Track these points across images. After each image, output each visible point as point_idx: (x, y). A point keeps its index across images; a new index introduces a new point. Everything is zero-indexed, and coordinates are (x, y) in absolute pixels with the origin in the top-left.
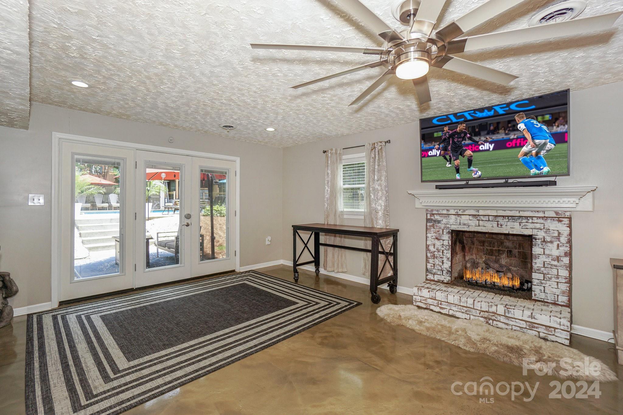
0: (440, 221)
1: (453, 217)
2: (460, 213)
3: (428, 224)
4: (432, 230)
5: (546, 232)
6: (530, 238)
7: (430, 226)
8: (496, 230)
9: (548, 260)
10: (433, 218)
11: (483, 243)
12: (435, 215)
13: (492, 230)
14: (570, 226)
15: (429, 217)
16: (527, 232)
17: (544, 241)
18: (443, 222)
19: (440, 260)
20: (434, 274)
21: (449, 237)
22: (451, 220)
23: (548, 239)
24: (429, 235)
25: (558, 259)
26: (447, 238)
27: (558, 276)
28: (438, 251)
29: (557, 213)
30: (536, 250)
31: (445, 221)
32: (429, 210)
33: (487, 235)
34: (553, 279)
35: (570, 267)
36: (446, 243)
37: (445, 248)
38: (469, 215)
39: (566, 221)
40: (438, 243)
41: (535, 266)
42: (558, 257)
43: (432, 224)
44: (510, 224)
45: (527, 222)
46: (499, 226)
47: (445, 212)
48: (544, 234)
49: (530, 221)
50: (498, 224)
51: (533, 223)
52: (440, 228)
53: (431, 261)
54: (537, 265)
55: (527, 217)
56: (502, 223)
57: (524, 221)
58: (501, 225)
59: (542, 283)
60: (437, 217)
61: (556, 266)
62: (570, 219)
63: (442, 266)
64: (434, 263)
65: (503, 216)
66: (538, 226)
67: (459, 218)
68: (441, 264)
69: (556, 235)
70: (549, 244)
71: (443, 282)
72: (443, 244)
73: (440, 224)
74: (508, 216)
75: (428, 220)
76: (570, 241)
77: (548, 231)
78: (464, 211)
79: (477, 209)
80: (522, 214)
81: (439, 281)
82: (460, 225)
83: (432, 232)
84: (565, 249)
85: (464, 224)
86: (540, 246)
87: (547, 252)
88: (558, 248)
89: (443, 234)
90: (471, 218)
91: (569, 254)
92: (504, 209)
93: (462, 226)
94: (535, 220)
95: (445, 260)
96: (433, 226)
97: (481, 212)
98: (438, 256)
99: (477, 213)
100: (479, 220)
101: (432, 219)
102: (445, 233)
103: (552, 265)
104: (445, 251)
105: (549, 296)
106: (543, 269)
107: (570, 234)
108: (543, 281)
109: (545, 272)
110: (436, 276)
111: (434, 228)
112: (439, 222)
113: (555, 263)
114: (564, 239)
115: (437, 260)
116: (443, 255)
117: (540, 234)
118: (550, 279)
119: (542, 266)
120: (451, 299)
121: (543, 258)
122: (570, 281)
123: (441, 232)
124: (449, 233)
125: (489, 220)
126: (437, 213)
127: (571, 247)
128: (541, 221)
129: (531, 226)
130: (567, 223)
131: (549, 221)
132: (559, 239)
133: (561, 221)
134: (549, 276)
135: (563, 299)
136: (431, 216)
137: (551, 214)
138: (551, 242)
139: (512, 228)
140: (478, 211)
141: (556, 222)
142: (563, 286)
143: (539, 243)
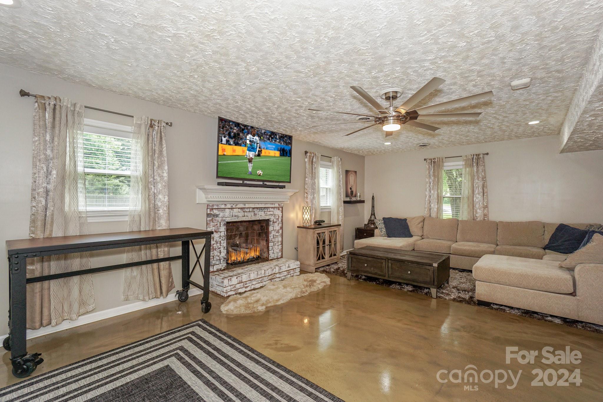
0: (218, 215)
1: (227, 210)
2: (234, 207)
3: (208, 219)
4: (212, 224)
6: (268, 221)
7: (210, 221)
8: (254, 218)
9: (275, 233)
10: (212, 212)
12: (214, 210)
13: (252, 218)
14: (282, 212)
15: (209, 212)
16: (267, 218)
17: (273, 222)
18: (220, 216)
19: (218, 250)
20: (213, 266)
21: (225, 228)
22: (226, 213)
23: (275, 221)
25: (278, 232)
26: (223, 229)
27: (278, 242)
28: (217, 243)
29: (279, 205)
30: (271, 228)
31: (221, 214)
32: (210, 205)
34: (277, 244)
35: (282, 235)
36: (222, 234)
37: (222, 238)
38: (239, 208)
40: (216, 235)
42: (278, 230)
43: (211, 218)
44: (260, 213)
45: (267, 211)
46: (255, 215)
47: (223, 206)
48: (273, 218)
50: (254, 214)
51: (269, 211)
52: (218, 221)
53: (211, 253)
54: (271, 238)
55: (267, 208)
56: (257, 213)
57: (266, 210)
58: (256, 214)
60: (216, 212)
61: (278, 236)
62: (282, 207)
63: (220, 256)
64: (213, 255)
65: (257, 208)
66: (271, 213)
67: (232, 211)
68: (219, 254)
69: (278, 217)
70: (275, 224)
71: (221, 270)
72: (220, 236)
73: (218, 218)
74: (259, 208)
75: (208, 215)
76: (282, 220)
77: (275, 215)
78: (237, 205)
79: (244, 203)
80: (265, 206)
81: (217, 271)
82: (233, 217)
83: (212, 226)
84: (280, 225)
85: (235, 216)
87: (275, 228)
88: (278, 226)
89: (220, 226)
90: (239, 210)
91: (282, 228)
92: (258, 203)
93: (234, 218)
94: (271, 210)
95: (222, 249)
96: (212, 220)
98: (216, 247)
99: (244, 207)
100: (244, 212)
101: (211, 214)
102: (222, 226)
103: (276, 236)
104: (222, 242)
105: (275, 254)
106: (273, 239)
107: (282, 217)
108: (273, 247)
109: (274, 241)
110: (215, 267)
111: (213, 222)
112: (217, 216)
113: (277, 234)
114: (280, 220)
115: (216, 252)
116: (220, 245)
117: (272, 218)
118: (276, 244)
119: (273, 237)
121: (273, 233)
122: (282, 243)
123: (219, 225)
124: (224, 225)
125: (250, 212)
126: (216, 207)
127: (282, 224)
128: (272, 210)
129: (269, 213)
130: (281, 210)
131: (275, 209)
132: (278, 220)
133: (279, 209)
134: (275, 243)
135: (280, 254)
136: (210, 211)
137: (277, 205)
138: (276, 222)
139: (261, 216)
140: (245, 205)
141: (278, 210)
142: (280, 247)
143: (272, 224)
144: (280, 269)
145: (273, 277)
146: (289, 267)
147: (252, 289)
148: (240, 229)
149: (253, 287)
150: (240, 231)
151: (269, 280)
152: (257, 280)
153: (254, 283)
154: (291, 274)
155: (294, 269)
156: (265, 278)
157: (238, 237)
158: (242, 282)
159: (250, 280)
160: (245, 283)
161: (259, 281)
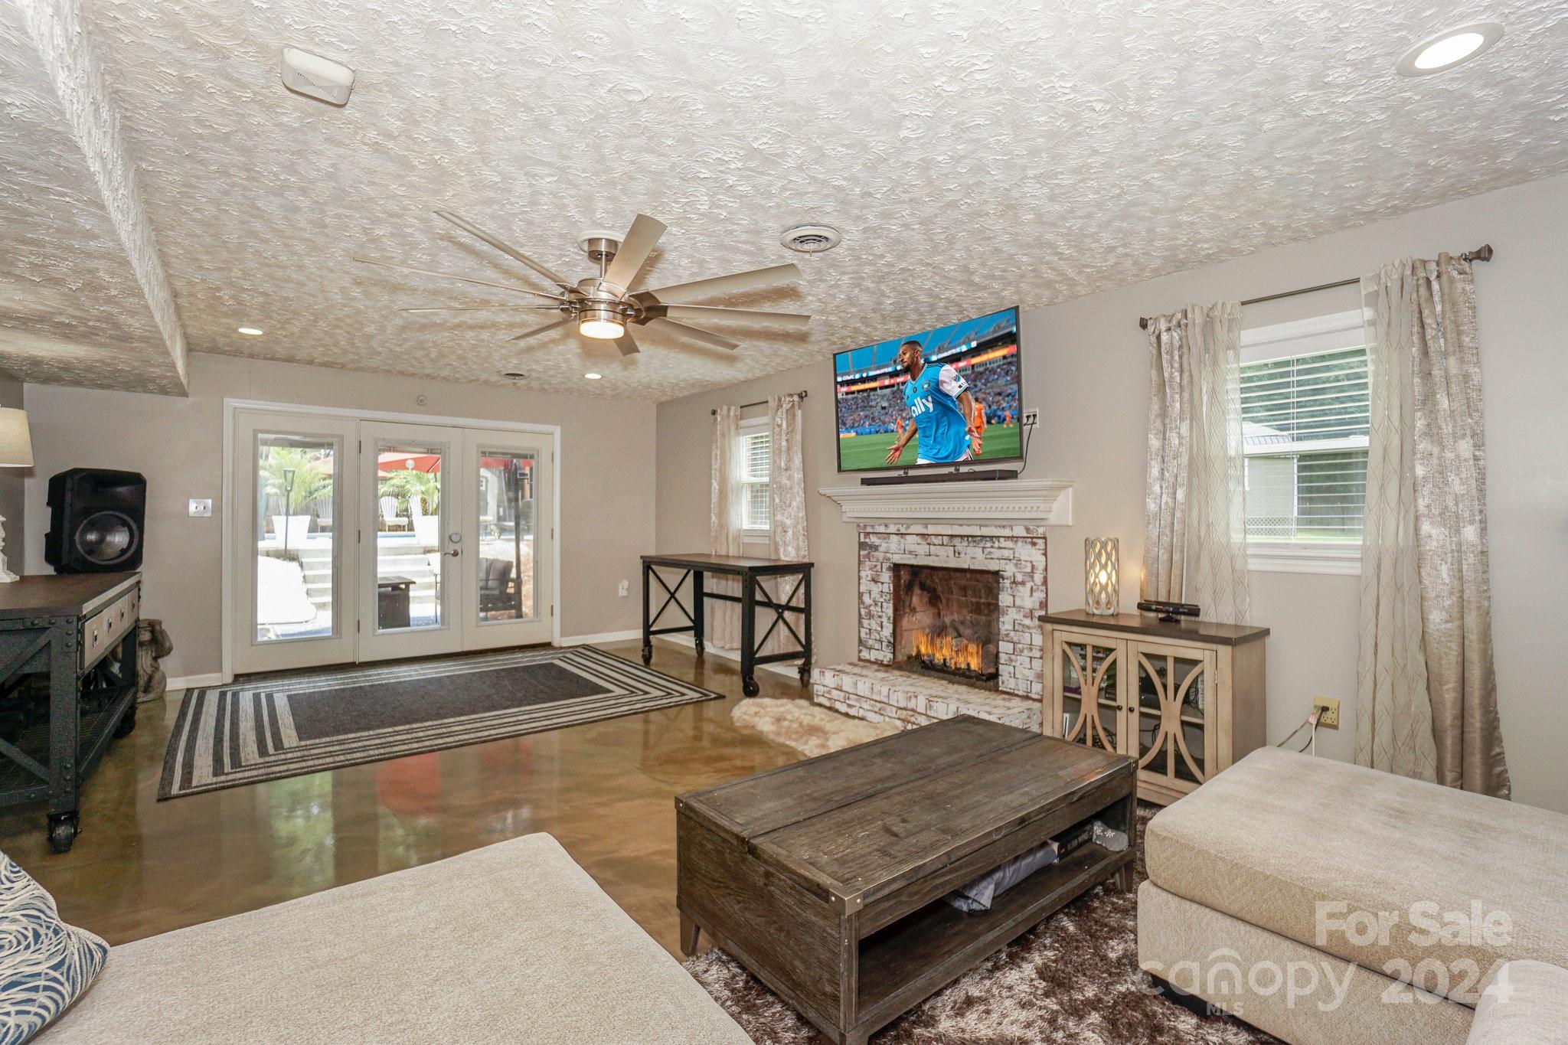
0: (878, 546)
1: (894, 538)
2: (903, 531)
3: (862, 553)
4: (867, 563)
5: (1016, 565)
6: (997, 574)
7: (864, 556)
8: (953, 563)
9: (1019, 617)
10: (867, 540)
12: (871, 536)
13: (947, 562)
14: (1045, 554)
15: (862, 540)
16: (993, 566)
17: (1014, 582)
18: (881, 549)
19: (879, 621)
20: (870, 649)
21: (890, 577)
22: (892, 544)
23: (1019, 578)
24: (863, 574)
25: (1031, 614)
26: (886, 577)
27: (1031, 648)
28: (876, 604)
29: (1028, 530)
30: (1004, 599)
31: (884, 546)
32: (862, 525)
34: (1026, 652)
36: (886, 588)
37: (885, 597)
38: (916, 535)
39: (1041, 544)
40: (875, 589)
41: (1003, 629)
42: (1031, 611)
43: (866, 552)
44: (971, 551)
45: (992, 547)
46: (956, 555)
47: (882, 529)
48: (1014, 570)
49: (996, 545)
50: (954, 552)
51: (1000, 548)
52: (878, 560)
53: (865, 622)
54: (1006, 627)
55: (991, 537)
56: (960, 549)
57: (989, 544)
58: (959, 554)
59: (1011, 660)
60: (874, 540)
61: (1029, 627)
62: (1045, 539)
63: (881, 633)
64: (870, 627)
65: (961, 536)
66: (1006, 553)
67: (902, 541)
68: (880, 629)
69: (1029, 570)
70: (1020, 587)
71: (885, 664)
72: (882, 591)
73: (877, 553)
74: (968, 536)
75: (862, 546)
76: (1045, 582)
77: (1018, 562)
78: (908, 527)
80: (986, 531)
81: (875, 663)
82: (904, 553)
83: (867, 568)
84: (1039, 595)
85: (910, 552)
86: (1009, 590)
87: (1018, 603)
88: (1031, 595)
89: (882, 571)
90: (918, 539)
91: (1045, 605)
92: (963, 522)
93: (908, 556)
94: (1003, 543)
95: (885, 620)
96: (868, 556)
97: (931, 530)
98: (875, 613)
99: (926, 531)
100: (929, 545)
101: (866, 544)
102: (884, 570)
103: (1023, 626)
104: (885, 605)
105: (1020, 682)
106: (1012, 634)
107: (1046, 569)
108: (1013, 657)
109: (1015, 639)
110: (872, 652)
111: (869, 561)
112: (876, 548)
113: (1028, 622)
114: (1038, 577)
115: (874, 622)
116: (882, 611)
117: (1009, 570)
118: (1022, 651)
119: (1011, 628)
121: (1012, 614)
123: (879, 567)
124: (889, 569)
125: (943, 544)
126: (873, 531)
127: (1048, 593)
128: (1009, 544)
129: (997, 553)
130: (1042, 546)
131: (1020, 544)
132: (1032, 577)
133: (1034, 544)
134: (1020, 646)
135: (1037, 687)
136: (865, 538)
137: (1020, 531)
138: (1023, 583)
139: (973, 558)
140: (930, 527)
141: (1029, 546)
142: (1038, 665)
143: (1008, 585)
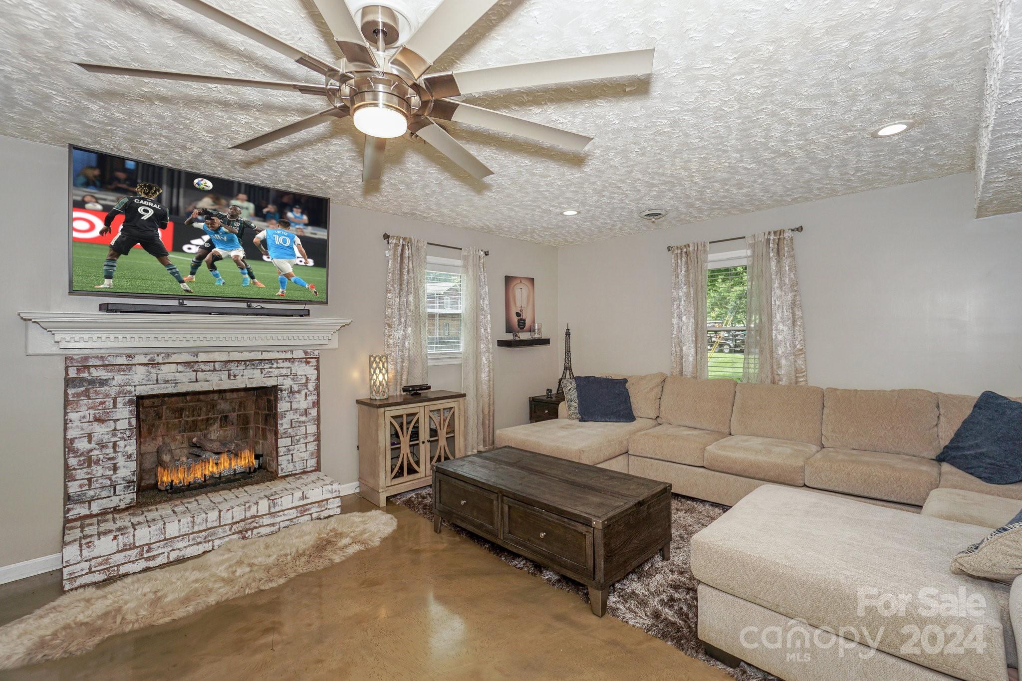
0: (107, 380)
1: (141, 370)
2: (159, 359)
3: (71, 391)
4: (84, 402)
5: (293, 379)
6: (275, 389)
7: (78, 395)
8: (227, 385)
9: (296, 417)
10: (86, 375)
11: (179, 412)
12: (92, 370)
13: (219, 385)
14: (318, 369)
15: (73, 373)
16: (270, 382)
17: (291, 392)
18: (114, 382)
19: (109, 464)
20: (89, 502)
21: (131, 411)
22: (135, 376)
23: (296, 388)
24: (72, 416)
25: (306, 413)
26: (124, 415)
27: (306, 435)
28: (103, 447)
29: (306, 353)
30: (282, 406)
31: (119, 379)
32: (75, 357)
33: (188, 398)
34: (302, 441)
35: (318, 420)
36: (123, 425)
37: (120, 435)
38: (178, 363)
39: (314, 362)
40: (101, 431)
41: (281, 429)
42: (306, 410)
43: (83, 389)
44: (248, 373)
45: (271, 368)
46: (232, 377)
47: (122, 360)
48: (291, 383)
49: (275, 366)
50: (229, 375)
51: (278, 368)
52: (107, 396)
53: (81, 474)
54: (284, 427)
55: (270, 360)
56: (237, 372)
57: (267, 366)
58: (235, 376)
59: (289, 450)
60: (98, 373)
61: (304, 422)
62: (318, 359)
63: (114, 478)
64: (90, 476)
65: (238, 361)
66: (284, 371)
67: (154, 371)
68: (111, 472)
69: (304, 381)
70: (297, 395)
71: (116, 510)
72: (115, 430)
73: (106, 388)
74: (245, 361)
75: (71, 382)
76: (317, 388)
77: (295, 377)
78: (168, 356)
79: (194, 350)
80: (266, 356)
81: (104, 512)
82: (157, 383)
83: (85, 408)
84: (313, 398)
85: (167, 382)
86: (287, 399)
87: (295, 406)
88: (306, 399)
89: (115, 406)
90: (180, 368)
91: (317, 404)
92: (240, 349)
93: (162, 385)
94: (281, 364)
95: (121, 461)
96: (86, 393)
97: (202, 357)
98: (101, 457)
99: (194, 359)
100: (196, 371)
101: (82, 380)
102: (119, 405)
103: (300, 422)
104: (121, 444)
105: (297, 464)
106: (290, 430)
107: (318, 379)
108: (291, 448)
109: (293, 434)
110: (93, 504)
111: (89, 398)
112: (103, 383)
113: (303, 418)
114: (311, 386)
115: (99, 468)
116: (115, 452)
117: (287, 383)
118: (298, 441)
119: (289, 426)
120: (173, 529)
121: (290, 416)
122: (318, 439)
123: (109, 403)
124: (130, 402)
125: (215, 370)
126: (99, 363)
127: (318, 395)
128: (287, 364)
129: (276, 372)
130: (315, 364)
131: (296, 363)
132: (307, 386)
133: (308, 363)
134: (297, 438)
135: (312, 463)
136: (79, 371)
137: (299, 354)
138: (299, 392)
139: (253, 378)
140: (197, 355)
141: (304, 364)
142: (312, 447)
143: (286, 395)
144: (274, 504)
145: (248, 526)
146: (304, 497)
147: (172, 559)
148: (218, 407)
149: (173, 556)
150: (222, 412)
151: (233, 534)
152: (191, 536)
153: (181, 545)
154: (311, 514)
155: (322, 501)
156: (220, 530)
157: (216, 426)
158: (135, 547)
159: (165, 539)
160: (145, 548)
161: (199, 540)
